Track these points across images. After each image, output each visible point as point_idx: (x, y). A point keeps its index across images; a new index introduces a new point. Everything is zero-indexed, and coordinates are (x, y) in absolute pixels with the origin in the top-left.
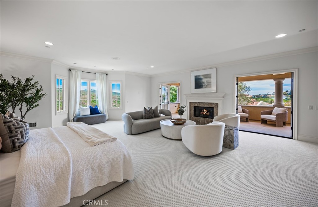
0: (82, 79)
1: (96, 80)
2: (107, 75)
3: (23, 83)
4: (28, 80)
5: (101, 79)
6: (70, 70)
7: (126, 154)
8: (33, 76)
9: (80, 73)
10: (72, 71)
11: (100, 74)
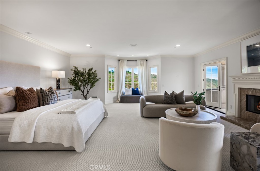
0: (127, 66)
1: (137, 66)
3: (87, 72)
4: (90, 70)
5: (142, 65)
8: (92, 67)
9: (125, 62)
10: (120, 61)
11: (140, 61)
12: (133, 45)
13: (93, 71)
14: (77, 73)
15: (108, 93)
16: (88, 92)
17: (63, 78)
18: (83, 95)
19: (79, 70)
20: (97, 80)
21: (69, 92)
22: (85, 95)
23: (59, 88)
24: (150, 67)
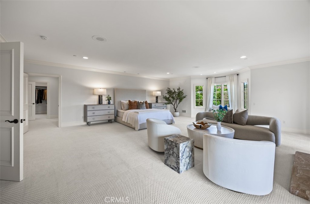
1: (226, 82)
2: (238, 75)
4: (179, 89)
5: (231, 81)
6: (207, 78)
7: (136, 118)
8: (180, 87)
9: (213, 79)
11: (229, 76)
12: (196, 67)
13: (181, 90)
14: (170, 92)
15: (194, 108)
16: (177, 106)
17: (159, 96)
18: (174, 108)
19: (171, 90)
20: (184, 97)
21: (163, 105)
22: (175, 108)
23: (157, 102)
24: (241, 82)
